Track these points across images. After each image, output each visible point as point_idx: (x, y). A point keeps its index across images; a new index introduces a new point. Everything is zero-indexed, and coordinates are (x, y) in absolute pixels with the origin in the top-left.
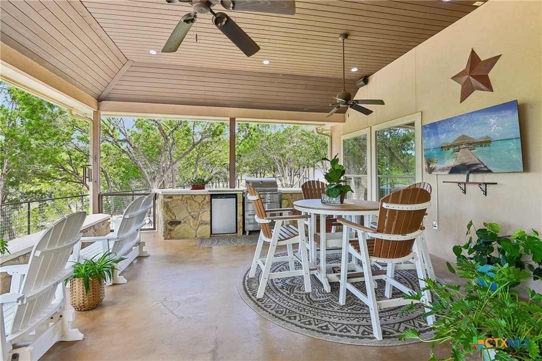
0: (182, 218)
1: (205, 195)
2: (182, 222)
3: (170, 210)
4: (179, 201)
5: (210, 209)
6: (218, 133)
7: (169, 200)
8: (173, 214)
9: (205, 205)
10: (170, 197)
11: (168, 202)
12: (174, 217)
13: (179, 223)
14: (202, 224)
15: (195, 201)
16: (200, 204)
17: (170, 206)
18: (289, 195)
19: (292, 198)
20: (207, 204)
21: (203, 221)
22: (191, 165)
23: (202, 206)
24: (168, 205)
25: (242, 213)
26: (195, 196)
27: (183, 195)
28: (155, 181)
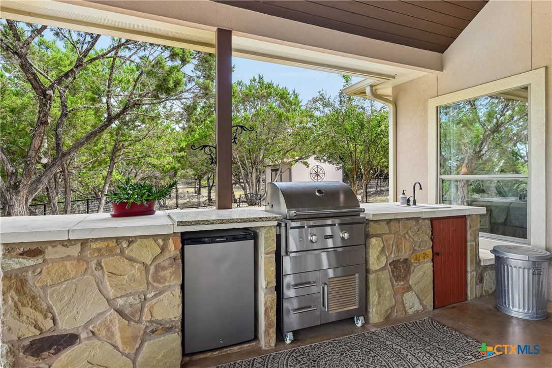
0: (81, 322)
1: (165, 237)
2: (83, 336)
3: (33, 298)
4: (68, 264)
5: (180, 282)
6: (171, 84)
7: (30, 262)
8: (48, 312)
9: (164, 268)
10: (34, 251)
11: (25, 269)
12: (48, 324)
13: (71, 339)
14: (153, 332)
15: (130, 259)
16: (146, 268)
17: (34, 283)
18: (384, 224)
19: (390, 233)
20: (171, 265)
21: (158, 323)
22: (100, 164)
23: (156, 271)
24: (23, 282)
25: (274, 284)
26: (131, 240)
27: (84, 243)
28: (18, 192)
